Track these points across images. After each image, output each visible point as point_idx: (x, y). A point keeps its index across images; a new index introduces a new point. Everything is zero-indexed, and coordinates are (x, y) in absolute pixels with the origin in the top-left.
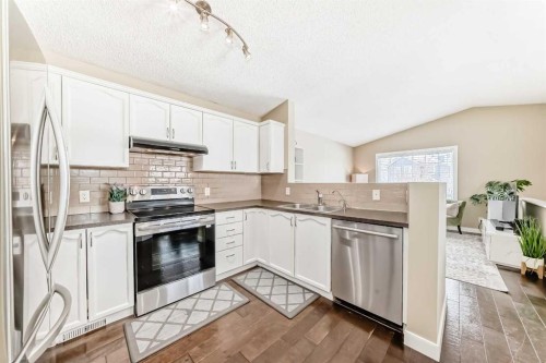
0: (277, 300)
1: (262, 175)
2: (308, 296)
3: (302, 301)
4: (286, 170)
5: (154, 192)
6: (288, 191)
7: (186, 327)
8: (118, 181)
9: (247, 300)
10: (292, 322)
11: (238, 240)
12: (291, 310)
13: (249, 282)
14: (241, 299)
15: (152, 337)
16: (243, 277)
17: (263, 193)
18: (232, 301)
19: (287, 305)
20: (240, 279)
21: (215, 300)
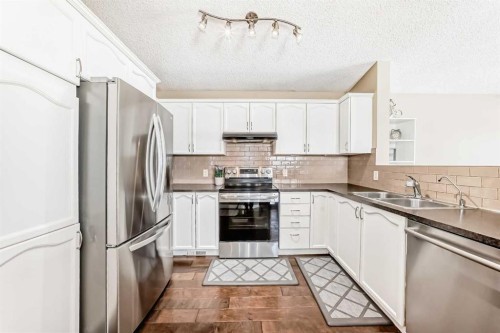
0: (327, 299)
1: (349, 156)
2: (371, 314)
3: (358, 315)
4: (374, 149)
5: (242, 171)
6: (376, 175)
7: (239, 280)
8: (222, 164)
9: (296, 282)
10: (329, 330)
11: (304, 222)
12: (335, 316)
13: (308, 267)
14: (291, 279)
15: (218, 274)
16: (306, 259)
17: (349, 177)
18: (283, 276)
19: (334, 308)
20: (302, 261)
21: (271, 269)
